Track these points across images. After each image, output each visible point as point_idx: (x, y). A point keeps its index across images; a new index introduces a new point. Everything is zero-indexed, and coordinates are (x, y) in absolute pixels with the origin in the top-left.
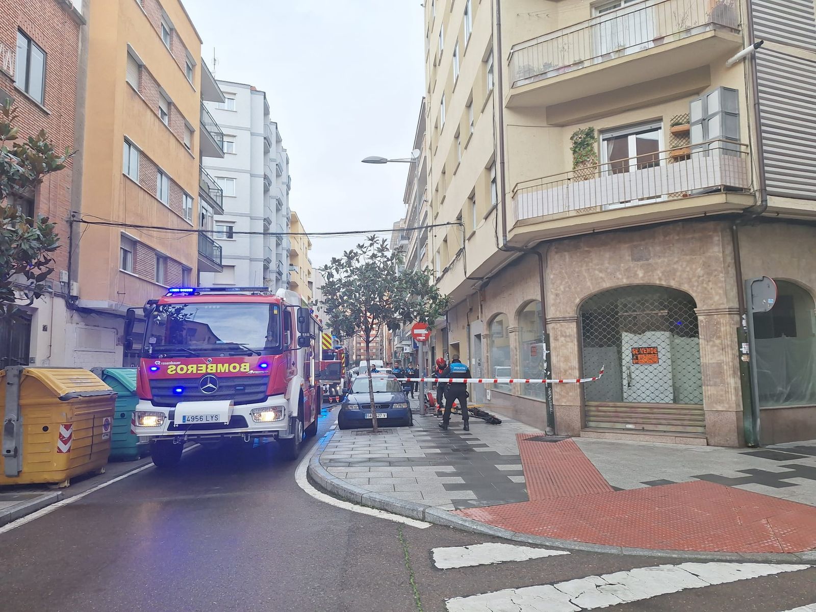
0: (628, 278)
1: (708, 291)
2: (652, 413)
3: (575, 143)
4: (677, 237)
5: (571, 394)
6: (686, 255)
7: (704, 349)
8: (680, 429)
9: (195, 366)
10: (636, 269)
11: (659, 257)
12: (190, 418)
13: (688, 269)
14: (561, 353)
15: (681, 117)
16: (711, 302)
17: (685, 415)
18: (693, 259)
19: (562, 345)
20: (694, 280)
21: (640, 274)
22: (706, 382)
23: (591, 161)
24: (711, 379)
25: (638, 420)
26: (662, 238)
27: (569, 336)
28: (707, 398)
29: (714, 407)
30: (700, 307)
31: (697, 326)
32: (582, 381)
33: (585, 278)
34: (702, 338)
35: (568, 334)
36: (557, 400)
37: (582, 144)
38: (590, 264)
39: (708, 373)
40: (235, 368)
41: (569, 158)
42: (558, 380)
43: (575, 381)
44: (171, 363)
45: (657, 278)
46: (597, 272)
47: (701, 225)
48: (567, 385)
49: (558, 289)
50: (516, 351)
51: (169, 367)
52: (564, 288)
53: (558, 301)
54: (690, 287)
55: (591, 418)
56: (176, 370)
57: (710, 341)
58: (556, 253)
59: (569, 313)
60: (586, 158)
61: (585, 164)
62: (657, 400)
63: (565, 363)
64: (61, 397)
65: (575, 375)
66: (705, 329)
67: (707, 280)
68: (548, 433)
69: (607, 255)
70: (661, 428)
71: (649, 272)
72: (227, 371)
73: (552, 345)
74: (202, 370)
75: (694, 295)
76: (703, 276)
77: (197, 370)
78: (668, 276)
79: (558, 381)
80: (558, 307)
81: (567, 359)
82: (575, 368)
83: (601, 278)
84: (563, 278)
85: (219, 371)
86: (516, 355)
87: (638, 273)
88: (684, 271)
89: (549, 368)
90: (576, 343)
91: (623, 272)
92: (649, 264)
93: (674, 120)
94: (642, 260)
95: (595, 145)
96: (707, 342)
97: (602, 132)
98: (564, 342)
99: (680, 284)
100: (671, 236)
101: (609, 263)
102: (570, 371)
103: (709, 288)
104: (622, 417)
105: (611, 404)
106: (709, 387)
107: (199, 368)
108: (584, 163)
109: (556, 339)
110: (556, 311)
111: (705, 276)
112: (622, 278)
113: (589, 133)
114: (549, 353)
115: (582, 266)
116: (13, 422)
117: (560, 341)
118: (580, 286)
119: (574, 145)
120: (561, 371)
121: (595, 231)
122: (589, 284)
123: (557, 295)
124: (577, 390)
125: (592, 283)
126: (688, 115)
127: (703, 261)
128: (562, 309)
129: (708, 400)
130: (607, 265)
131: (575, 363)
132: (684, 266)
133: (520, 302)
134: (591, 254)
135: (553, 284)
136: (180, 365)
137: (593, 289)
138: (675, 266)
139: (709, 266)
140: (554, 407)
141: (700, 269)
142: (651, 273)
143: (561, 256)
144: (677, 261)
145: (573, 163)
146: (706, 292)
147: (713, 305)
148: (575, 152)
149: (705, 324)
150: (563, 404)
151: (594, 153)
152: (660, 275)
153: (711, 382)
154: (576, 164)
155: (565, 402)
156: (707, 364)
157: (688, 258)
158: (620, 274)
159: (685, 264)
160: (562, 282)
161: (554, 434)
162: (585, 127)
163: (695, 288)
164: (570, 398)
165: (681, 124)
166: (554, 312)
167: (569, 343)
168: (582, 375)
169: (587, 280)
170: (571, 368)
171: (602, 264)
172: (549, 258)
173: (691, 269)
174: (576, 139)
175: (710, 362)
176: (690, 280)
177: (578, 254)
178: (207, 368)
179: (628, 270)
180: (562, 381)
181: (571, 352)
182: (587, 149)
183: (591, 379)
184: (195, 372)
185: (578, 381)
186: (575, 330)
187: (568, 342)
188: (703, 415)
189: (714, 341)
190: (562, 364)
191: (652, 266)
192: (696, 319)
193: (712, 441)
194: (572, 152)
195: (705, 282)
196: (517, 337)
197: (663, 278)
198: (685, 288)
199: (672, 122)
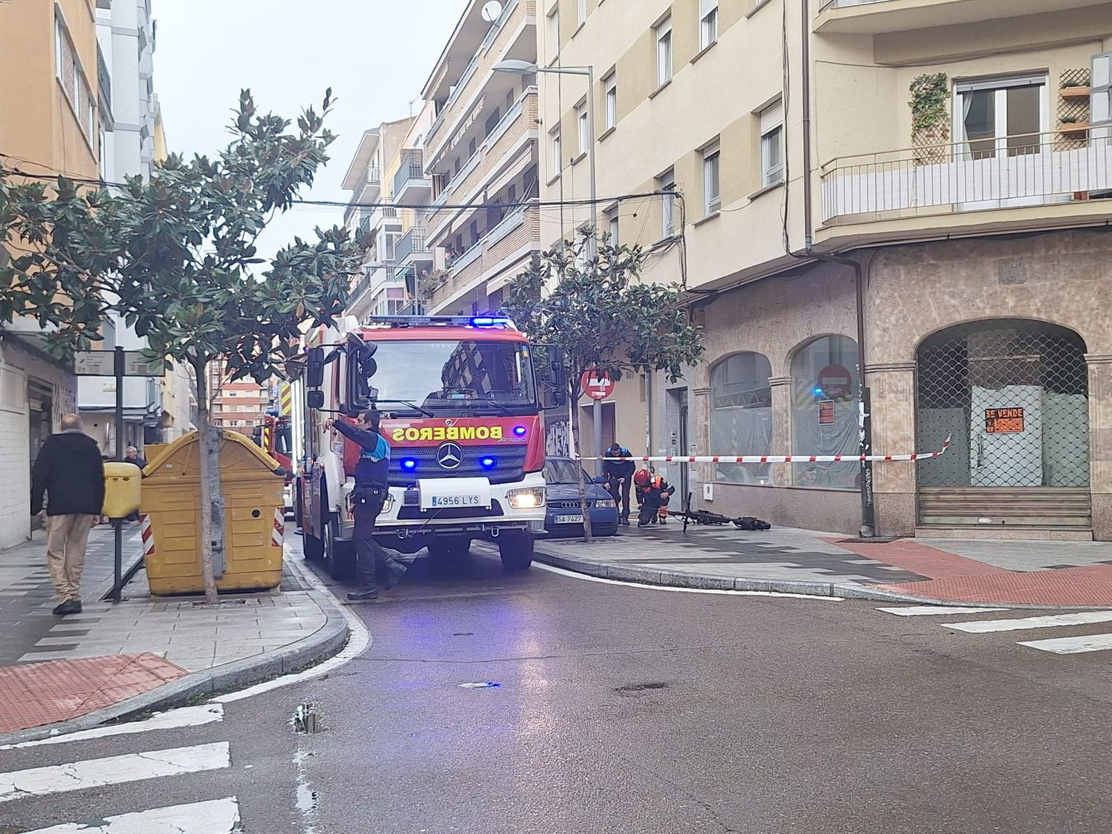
0: (992, 307)
1: (1104, 330)
2: (1018, 501)
3: (917, 96)
4: (1064, 252)
5: (901, 476)
6: (1077, 277)
7: (1094, 410)
8: (1054, 521)
9: (430, 430)
10: (1004, 294)
11: (1039, 278)
12: (442, 500)
13: (1078, 298)
14: (888, 417)
15: (1076, 72)
16: (1107, 345)
17: (1062, 502)
18: (1085, 283)
19: (891, 405)
20: (1085, 313)
21: (1011, 302)
22: (1095, 455)
23: (941, 126)
24: (1102, 451)
25: (997, 511)
26: (1043, 252)
27: (902, 392)
28: (1095, 477)
29: (1103, 489)
30: (1092, 351)
31: (1085, 378)
32: (919, 457)
33: (929, 304)
34: (1092, 395)
35: (900, 389)
36: (881, 486)
37: (927, 98)
38: (938, 285)
39: (1098, 443)
40: (483, 433)
41: (906, 118)
42: (885, 457)
43: (909, 457)
44: (397, 425)
45: (1035, 310)
46: (947, 297)
47: (1098, 237)
48: (896, 463)
49: (887, 321)
50: (787, 415)
51: (394, 431)
52: (897, 321)
53: (887, 339)
54: (1080, 324)
55: (929, 511)
56: (404, 435)
57: (1104, 398)
58: (886, 265)
59: (903, 358)
60: (933, 122)
61: (931, 130)
62: (1025, 482)
63: (895, 432)
64: (276, 470)
65: (909, 448)
66: (1097, 382)
67: (1103, 314)
68: (864, 535)
69: (963, 273)
70: (1028, 521)
71: (1023, 300)
72: (473, 437)
73: (875, 404)
74: (439, 436)
75: (1084, 334)
76: (1097, 309)
77: (434, 436)
78: (1050, 307)
79: (883, 458)
80: (886, 348)
81: (897, 426)
82: (910, 438)
83: (954, 306)
84: (895, 305)
85: (462, 437)
86: (787, 422)
87: (1007, 300)
88: (1072, 300)
89: (867, 440)
90: (912, 402)
91: (985, 298)
92: (1025, 289)
93: (1066, 76)
94: (1014, 282)
95: (947, 102)
96: (1099, 400)
97: (956, 81)
98: (894, 400)
99: (1066, 319)
100: (1057, 250)
101: (966, 285)
102: (902, 443)
103: (1105, 325)
104: (974, 509)
105: (957, 490)
106: (1099, 462)
107: (436, 433)
108: (929, 129)
109: (882, 396)
110: (883, 355)
111: (1101, 309)
112: (984, 308)
113: (940, 82)
114: (869, 417)
115: (924, 287)
116: (217, 504)
117: (888, 399)
118: (921, 318)
119: (914, 99)
120: (888, 444)
121: (950, 238)
122: (934, 314)
123: (885, 330)
124: (911, 470)
125: (939, 315)
126: (1085, 71)
127: (1099, 287)
128: (892, 351)
129: (1097, 480)
130: (963, 288)
131: (909, 431)
132: (1072, 293)
133: (801, 337)
134: (939, 270)
135: (881, 313)
136: (409, 428)
137: (940, 324)
138: (1061, 293)
139: (1106, 295)
140: (875, 496)
141: (1093, 299)
142: (1025, 302)
143: (894, 271)
144: (1063, 287)
145: (912, 127)
146: (1101, 331)
147: (1109, 349)
148: (916, 110)
149: (1097, 376)
150: (890, 491)
151: (946, 115)
152: (1039, 304)
153: (1102, 455)
154: (918, 128)
155: (893, 489)
156: (1098, 431)
157: (1078, 282)
158: (981, 301)
159: (1073, 291)
160: (893, 310)
161: (874, 535)
162: (932, 71)
163: (1086, 326)
164: (900, 481)
165: (1077, 85)
166: (879, 355)
167: (902, 403)
168: (918, 450)
169: (933, 308)
170: (904, 439)
171: (955, 286)
172: (873, 273)
173: (1082, 298)
174: (919, 89)
175: (1102, 428)
176: (1079, 314)
177: (920, 270)
178: (446, 433)
179: (992, 296)
180: (890, 458)
181: (904, 416)
182: (934, 107)
183: (931, 455)
184: (430, 438)
185: (914, 457)
186: (911, 383)
187: (900, 400)
188: (1090, 500)
189: (1108, 399)
190: (889, 433)
191: (1028, 291)
192: (1085, 368)
193: (1099, 535)
194: (911, 109)
195: (1100, 317)
196: (789, 394)
197: (1043, 310)
198: (1073, 324)
199: (1063, 79)
